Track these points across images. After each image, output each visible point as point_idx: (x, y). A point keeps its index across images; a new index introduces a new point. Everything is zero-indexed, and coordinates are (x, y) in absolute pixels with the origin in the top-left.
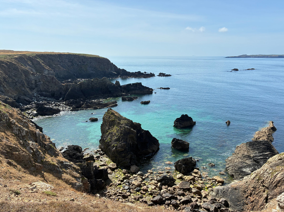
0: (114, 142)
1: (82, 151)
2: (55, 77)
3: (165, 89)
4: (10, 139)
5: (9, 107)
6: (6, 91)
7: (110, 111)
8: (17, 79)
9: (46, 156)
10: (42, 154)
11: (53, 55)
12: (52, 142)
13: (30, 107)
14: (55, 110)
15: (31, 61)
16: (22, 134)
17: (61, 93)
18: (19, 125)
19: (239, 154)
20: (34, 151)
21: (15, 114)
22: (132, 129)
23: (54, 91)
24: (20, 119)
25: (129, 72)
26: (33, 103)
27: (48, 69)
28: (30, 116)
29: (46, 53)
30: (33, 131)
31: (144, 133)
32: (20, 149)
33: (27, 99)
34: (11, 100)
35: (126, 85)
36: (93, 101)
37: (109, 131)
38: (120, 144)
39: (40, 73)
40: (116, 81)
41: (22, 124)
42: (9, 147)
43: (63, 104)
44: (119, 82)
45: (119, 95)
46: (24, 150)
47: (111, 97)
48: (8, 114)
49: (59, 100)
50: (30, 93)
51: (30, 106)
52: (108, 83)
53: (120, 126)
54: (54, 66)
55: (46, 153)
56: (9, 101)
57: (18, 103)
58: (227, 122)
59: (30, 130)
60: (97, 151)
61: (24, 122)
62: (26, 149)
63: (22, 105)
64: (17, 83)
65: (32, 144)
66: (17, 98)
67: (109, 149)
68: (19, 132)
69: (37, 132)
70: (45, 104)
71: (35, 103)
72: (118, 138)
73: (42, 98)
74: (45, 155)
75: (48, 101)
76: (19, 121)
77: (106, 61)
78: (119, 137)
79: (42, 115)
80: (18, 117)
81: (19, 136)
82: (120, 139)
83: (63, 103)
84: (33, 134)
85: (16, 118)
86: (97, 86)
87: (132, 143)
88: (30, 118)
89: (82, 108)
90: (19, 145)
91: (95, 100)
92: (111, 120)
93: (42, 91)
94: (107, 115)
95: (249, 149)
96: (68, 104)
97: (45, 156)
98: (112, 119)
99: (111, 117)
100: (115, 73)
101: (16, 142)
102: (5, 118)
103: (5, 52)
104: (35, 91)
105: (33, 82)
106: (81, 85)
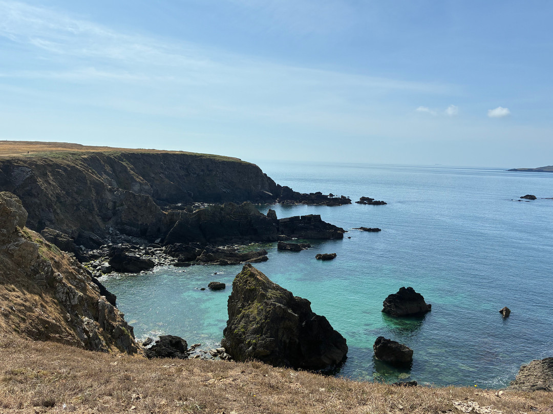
0: (251, 334)
1: (187, 349)
2: (150, 198)
3: (370, 230)
4: (49, 309)
5: (56, 249)
6: (58, 220)
7: (248, 269)
8: (81, 199)
9: (111, 349)
10: (104, 344)
11: (153, 154)
12: (126, 323)
13: (99, 255)
14: (144, 261)
15: (112, 167)
16: (72, 301)
17: (159, 230)
18: (69, 285)
19: (524, 383)
20: (89, 336)
21: (65, 263)
22: (290, 311)
23: (146, 224)
24: (73, 274)
25: (298, 193)
26: (106, 245)
27: (140, 181)
28: (96, 272)
29: (140, 152)
30: (92, 298)
31: (314, 320)
32: (63, 330)
33: (95, 237)
34: (64, 238)
35: (289, 218)
36: (221, 247)
37: (243, 311)
38: (263, 340)
39: (125, 188)
40: (270, 210)
41: (75, 283)
42: (44, 322)
43: (160, 252)
44: (274, 211)
45: (273, 238)
46: (72, 332)
47: (256, 241)
48: (51, 262)
49: (154, 242)
50: (102, 226)
51: (99, 251)
52: (252, 213)
53: (266, 303)
54: (153, 176)
55: (111, 343)
56: (62, 239)
57: (77, 245)
58: (503, 311)
59: (88, 295)
60: (216, 351)
61: (78, 279)
62: (74, 331)
63: (83, 248)
64: (81, 207)
65: (88, 323)
66: (76, 235)
67: (240, 350)
68: (66, 298)
69: (100, 300)
70: (127, 250)
71: (109, 247)
72: (260, 327)
73: (123, 237)
74: (109, 347)
75: (134, 243)
76: (71, 276)
77: (252, 171)
78: (262, 324)
79: (118, 271)
80: (69, 268)
81: (65, 305)
82: (264, 330)
83: (161, 250)
84: (93, 304)
85: (66, 272)
86: (231, 217)
87: (288, 341)
88: (95, 276)
89: (197, 261)
90: (63, 323)
91: (224, 246)
92: (248, 287)
93: (125, 224)
94: (241, 278)
95: (547, 375)
96: (171, 251)
97: (109, 350)
98: (250, 286)
99: (249, 283)
100: (270, 194)
101: (58, 316)
102: (45, 268)
103: (65, 148)
104: (111, 222)
105: (110, 205)
106: (199, 215)
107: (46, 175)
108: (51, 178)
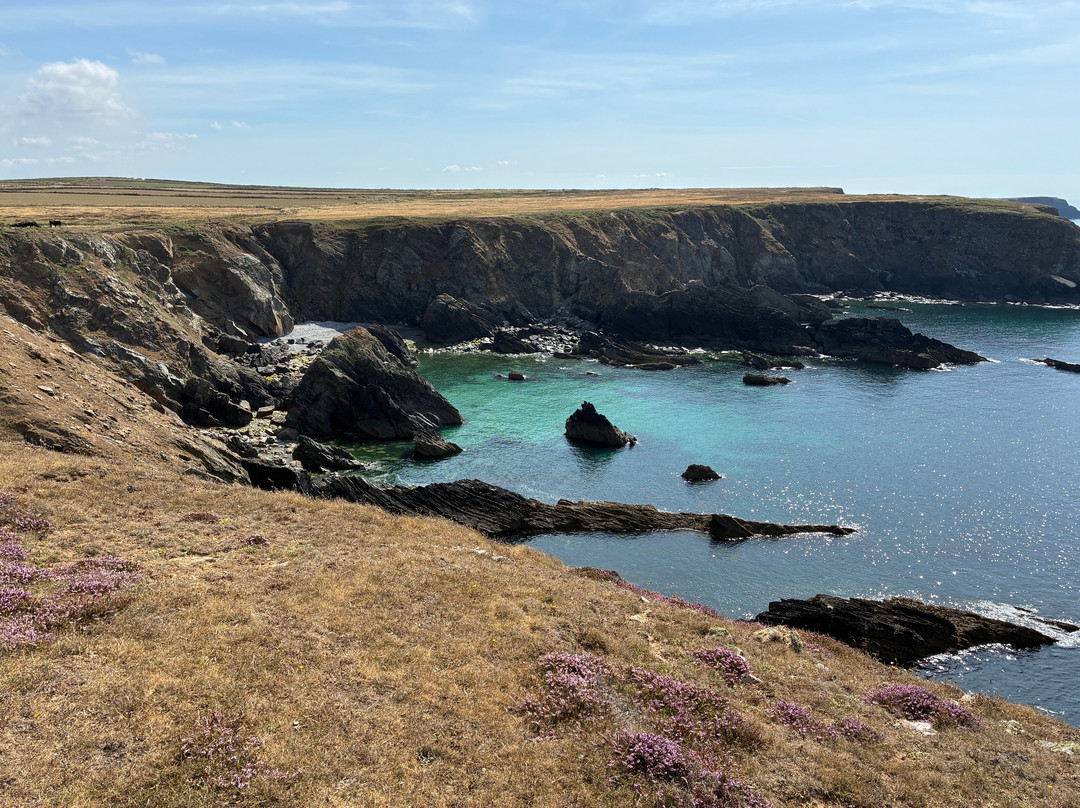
8: (535, 267)
11: (831, 205)
26: (531, 325)
27: (775, 250)
35: (841, 320)
52: (764, 304)
63: (506, 324)
66: (508, 308)
93: (582, 303)
100: (1071, 283)
104: (569, 300)
105: (573, 278)
106: (671, 300)
107: (497, 238)
108: (502, 241)
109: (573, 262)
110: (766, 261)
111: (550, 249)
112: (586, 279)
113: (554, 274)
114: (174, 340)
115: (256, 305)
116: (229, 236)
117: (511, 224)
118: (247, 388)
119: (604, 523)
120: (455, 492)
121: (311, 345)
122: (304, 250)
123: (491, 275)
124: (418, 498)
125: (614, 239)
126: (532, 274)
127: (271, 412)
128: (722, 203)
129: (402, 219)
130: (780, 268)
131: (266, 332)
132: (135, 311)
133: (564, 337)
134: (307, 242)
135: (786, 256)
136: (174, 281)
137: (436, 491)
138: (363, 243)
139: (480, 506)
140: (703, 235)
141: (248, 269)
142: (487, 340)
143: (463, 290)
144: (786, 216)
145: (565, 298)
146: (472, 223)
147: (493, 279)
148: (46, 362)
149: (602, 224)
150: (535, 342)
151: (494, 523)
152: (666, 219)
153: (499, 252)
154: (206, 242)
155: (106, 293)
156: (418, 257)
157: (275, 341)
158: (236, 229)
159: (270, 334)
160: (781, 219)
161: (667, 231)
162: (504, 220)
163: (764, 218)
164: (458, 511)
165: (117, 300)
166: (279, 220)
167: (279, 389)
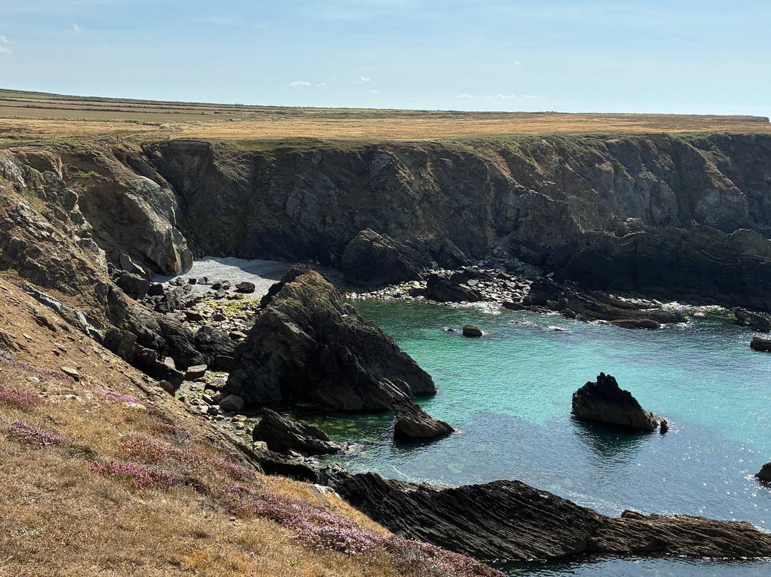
2: (569, 208)
8: (468, 200)
26: (467, 267)
33: (458, 254)
63: (435, 266)
104: (506, 238)
105: (511, 213)
106: (635, 243)
107: (423, 165)
108: (429, 169)
109: (511, 195)
110: (712, 198)
111: (484, 180)
112: (527, 215)
113: (488, 208)
114: (91, 282)
115: (155, 238)
116: (119, 155)
117: (439, 150)
118: (170, 341)
119: (697, 547)
120: (499, 499)
121: (216, 287)
122: (202, 173)
123: (417, 207)
124: (451, 505)
125: (547, 169)
126: (463, 208)
127: (202, 373)
128: (660, 131)
129: (316, 141)
130: (729, 207)
131: (164, 268)
132: (49, 245)
133: (508, 283)
134: (206, 164)
135: (736, 193)
136: (80, 209)
137: (473, 497)
138: (270, 168)
139: (534, 519)
140: (640, 166)
141: (146, 195)
142: (417, 285)
143: (386, 225)
144: (732, 148)
145: (501, 236)
146: (396, 147)
147: (420, 213)
148: (54, 330)
149: (534, 152)
150: (475, 288)
151: (554, 544)
152: (600, 148)
153: (426, 182)
154: (100, 162)
155: (19, 223)
156: (334, 186)
157: (174, 280)
158: (127, 147)
159: (168, 272)
160: (726, 151)
161: (601, 162)
162: (431, 145)
163: (707, 149)
164: (505, 525)
165: (30, 233)
166: (171, 139)
167: (207, 343)
